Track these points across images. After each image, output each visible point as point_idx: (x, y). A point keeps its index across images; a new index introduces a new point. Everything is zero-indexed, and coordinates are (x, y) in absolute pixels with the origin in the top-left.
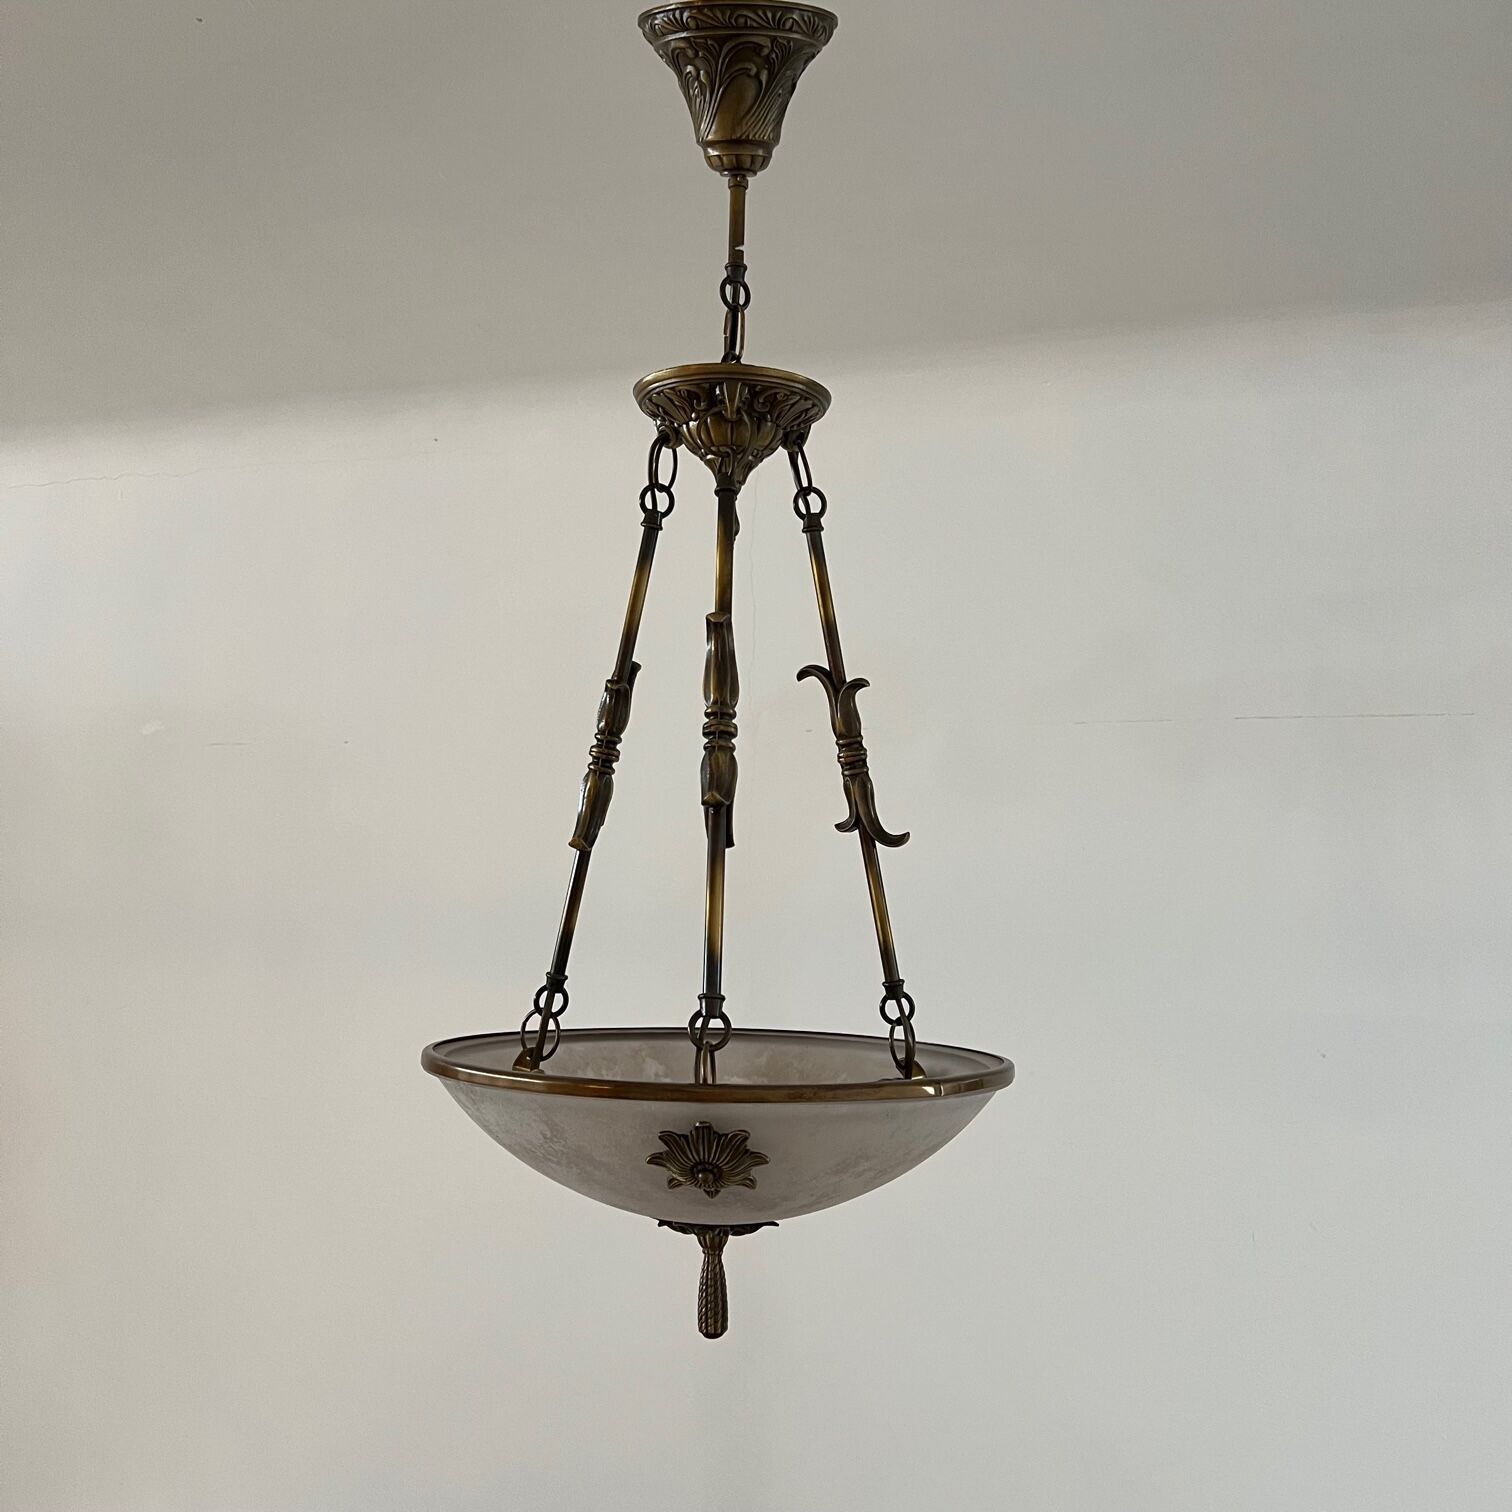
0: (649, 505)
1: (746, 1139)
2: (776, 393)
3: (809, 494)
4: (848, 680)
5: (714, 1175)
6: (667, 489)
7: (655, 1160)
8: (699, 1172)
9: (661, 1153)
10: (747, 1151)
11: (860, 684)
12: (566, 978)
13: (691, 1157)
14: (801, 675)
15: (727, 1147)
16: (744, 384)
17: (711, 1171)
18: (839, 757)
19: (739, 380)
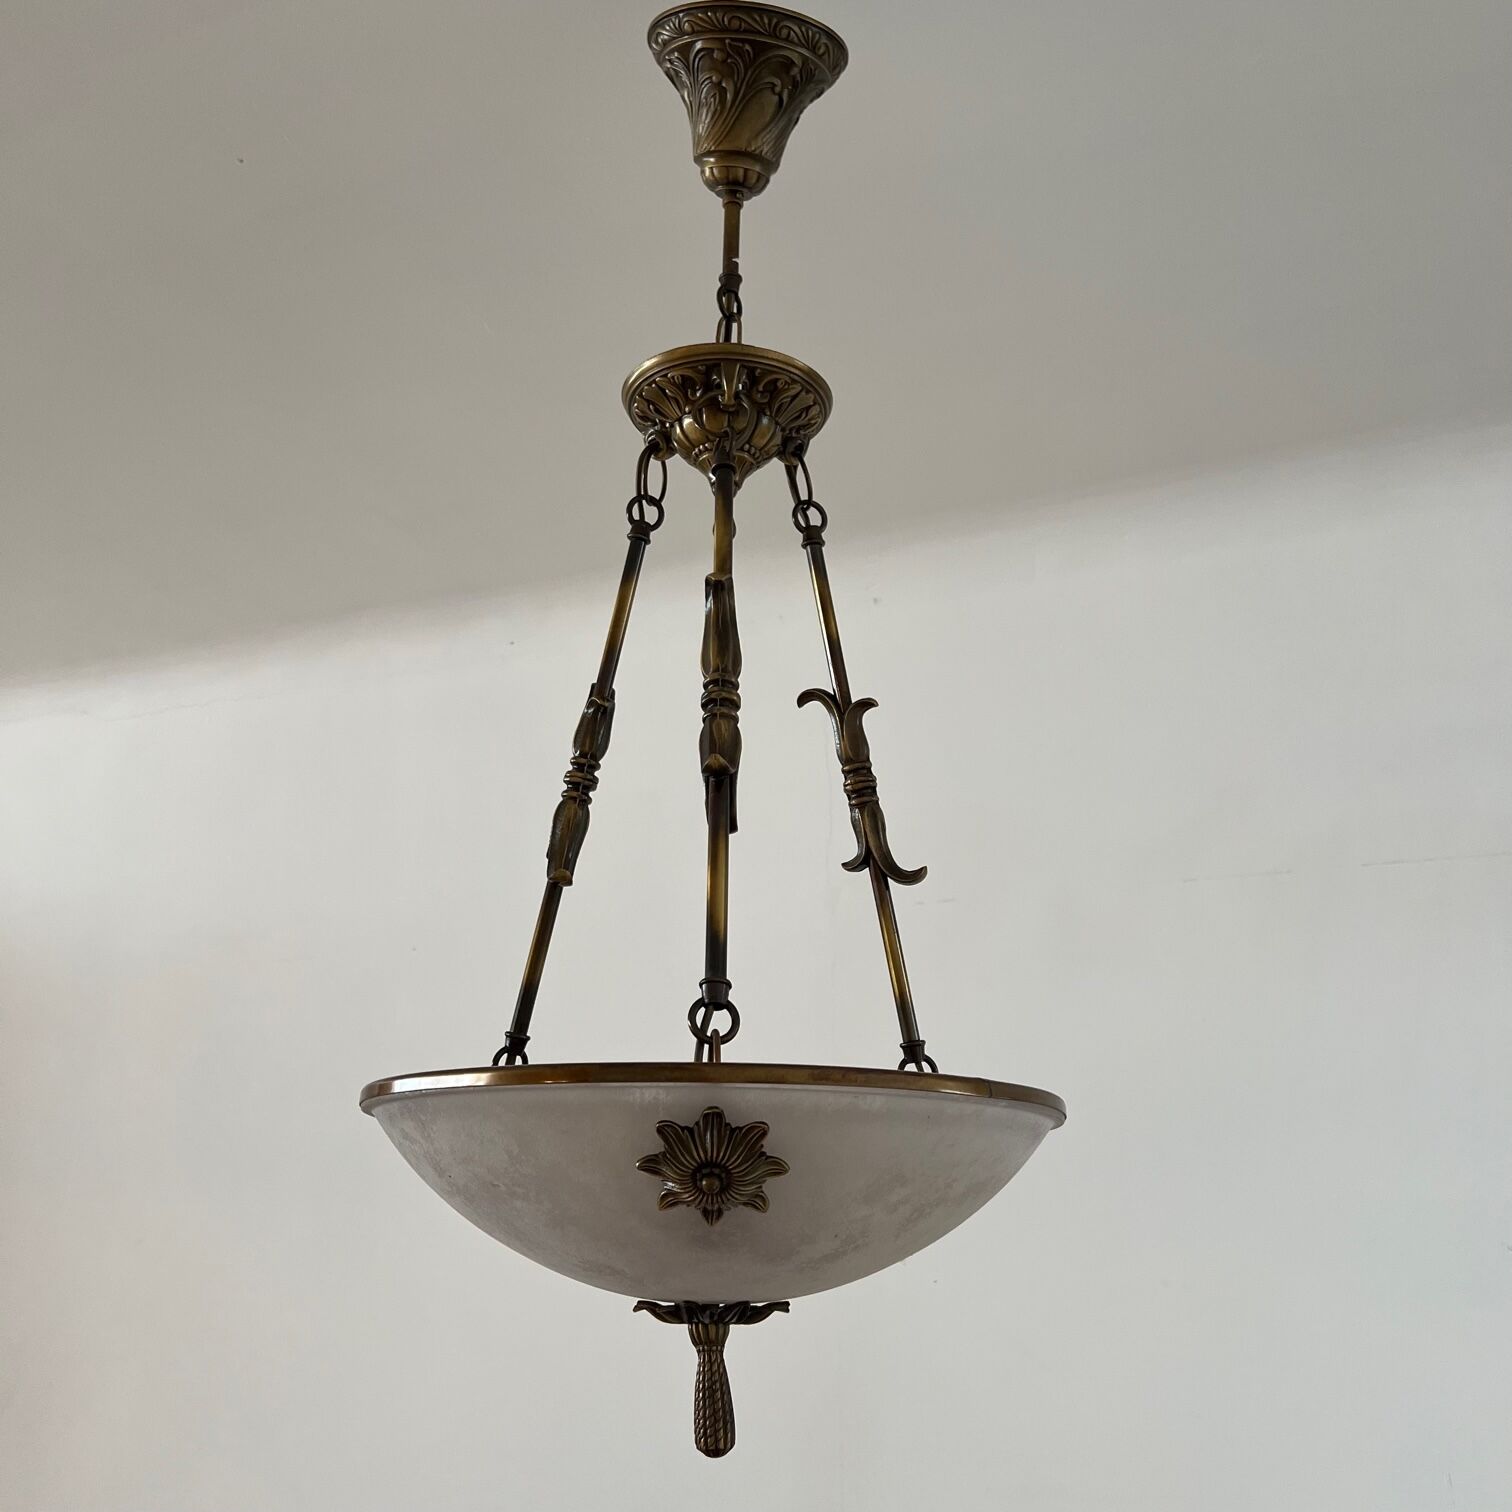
0: (636, 516)
1: (764, 1134)
2: (777, 380)
3: (808, 508)
4: (853, 701)
5: (721, 1179)
6: (656, 503)
7: (650, 1165)
8: (704, 1176)
9: (656, 1155)
10: (763, 1154)
11: (868, 704)
12: (528, 1038)
13: (695, 1154)
14: (804, 698)
15: (740, 1144)
16: (742, 366)
17: (719, 1177)
18: (845, 786)
19: (738, 360)
